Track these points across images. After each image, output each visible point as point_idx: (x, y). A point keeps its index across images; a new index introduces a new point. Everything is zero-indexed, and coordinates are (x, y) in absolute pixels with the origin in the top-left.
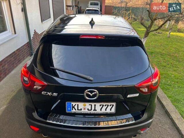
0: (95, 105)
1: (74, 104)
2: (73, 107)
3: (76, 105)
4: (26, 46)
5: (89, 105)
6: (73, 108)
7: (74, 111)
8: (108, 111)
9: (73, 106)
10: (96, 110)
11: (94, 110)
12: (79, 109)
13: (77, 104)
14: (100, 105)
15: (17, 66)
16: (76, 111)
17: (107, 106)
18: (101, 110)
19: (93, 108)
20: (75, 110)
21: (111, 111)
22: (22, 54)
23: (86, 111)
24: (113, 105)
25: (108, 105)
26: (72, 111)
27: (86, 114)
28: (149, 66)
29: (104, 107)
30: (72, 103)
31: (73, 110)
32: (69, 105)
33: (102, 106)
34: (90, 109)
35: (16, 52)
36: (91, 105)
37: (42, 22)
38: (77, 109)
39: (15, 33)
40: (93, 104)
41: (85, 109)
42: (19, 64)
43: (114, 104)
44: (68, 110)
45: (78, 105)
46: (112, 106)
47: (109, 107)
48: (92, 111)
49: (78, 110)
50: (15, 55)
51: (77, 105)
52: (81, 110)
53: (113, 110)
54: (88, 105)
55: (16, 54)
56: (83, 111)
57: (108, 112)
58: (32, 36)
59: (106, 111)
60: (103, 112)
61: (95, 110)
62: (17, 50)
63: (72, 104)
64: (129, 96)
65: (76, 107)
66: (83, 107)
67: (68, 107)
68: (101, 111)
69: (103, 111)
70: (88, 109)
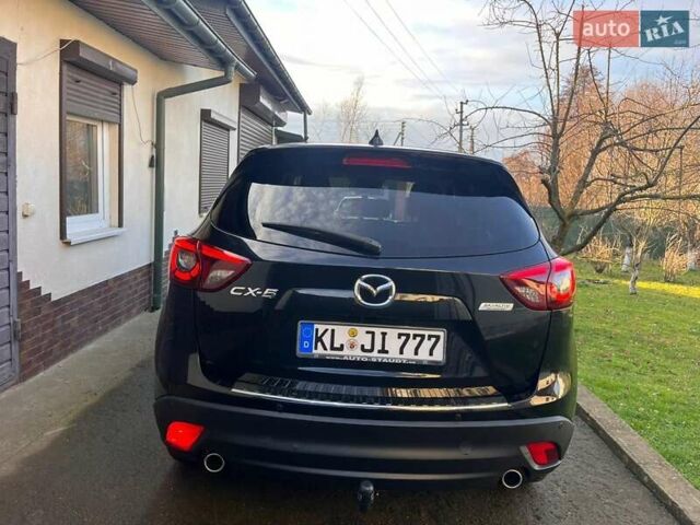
0: (384, 334)
1: (321, 328)
2: (319, 339)
3: (326, 330)
4: (143, 276)
5: (368, 332)
6: (319, 344)
7: (320, 351)
8: (423, 356)
9: (319, 334)
10: (387, 352)
11: (379, 352)
12: (335, 346)
13: (330, 327)
14: (400, 335)
15: (105, 331)
16: (325, 352)
17: (418, 339)
18: (401, 353)
19: (378, 346)
20: (325, 349)
21: (431, 358)
22: (129, 295)
23: (357, 354)
24: (438, 338)
25: (423, 337)
26: (314, 351)
27: (355, 361)
28: (539, 240)
29: (412, 344)
30: (316, 326)
31: (316, 348)
32: (308, 333)
33: (403, 338)
34: (368, 347)
35: (111, 285)
36: (373, 333)
37: (200, 212)
38: (328, 346)
39: (120, 225)
40: (378, 331)
41: (352, 346)
42: (114, 326)
43: (441, 334)
44: (302, 349)
45: (333, 331)
46: (433, 340)
47: (427, 344)
48: (375, 354)
49: (333, 348)
51: (329, 334)
52: (341, 348)
53: (439, 355)
54: (362, 335)
55: (110, 290)
56: (347, 353)
57: (422, 361)
59: (416, 357)
60: (408, 360)
61: (383, 351)
62: (117, 279)
63: (317, 330)
64: (483, 307)
65: (327, 339)
66: (347, 341)
67: (303, 339)
68: (401, 356)
69: (409, 354)
70: (363, 346)
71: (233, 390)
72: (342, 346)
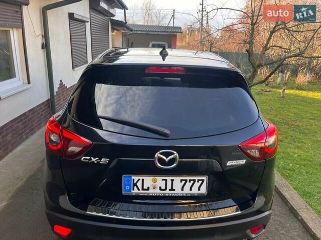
0: (172, 180)
1: (136, 178)
2: (135, 185)
3: (139, 179)
5: (163, 180)
6: (135, 187)
7: (136, 191)
8: (195, 191)
9: (135, 182)
10: (174, 190)
11: (170, 190)
12: (144, 188)
13: (141, 178)
14: (181, 181)
17: (192, 182)
18: (182, 190)
19: (169, 187)
20: (139, 190)
21: (199, 192)
23: (157, 192)
24: (203, 181)
25: (194, 181)
26: (132, 191)
27: (157, 196)
28: (259, 117)
29: (188, 185)
30: (133, 178)
31: (133, 190)
32: (128, 181)
33: (184, 182)
34: (163, 188)
36: (166, 180)
37: (73, 68)
38: (140, 188)
39: (29, 82)
40: (169, 179)
41: (154, 188)
43: (205, 178)
44: (126, 190)
45: (143, 180)
46: (200, 182)
47: (197, 185)
48: (168, 191)
49: (143, 189)
50: (25, 118)
51: (140, 181)
52: (148, 189)
53: (204, 190)
54: (160, 181)
56: (152, 192)
57: (194, 194)
58: (56, 90)
59: (191, 192)
60: (187, 194)
61: (172, 189)
62: (30, 111)
63: (134, 180)
65: (139, 184)
67: (126, 185)
68: (182, 192)
69: (187, 190)
70: (160, 187)
71: (88, 212)
72: (148, 188)
